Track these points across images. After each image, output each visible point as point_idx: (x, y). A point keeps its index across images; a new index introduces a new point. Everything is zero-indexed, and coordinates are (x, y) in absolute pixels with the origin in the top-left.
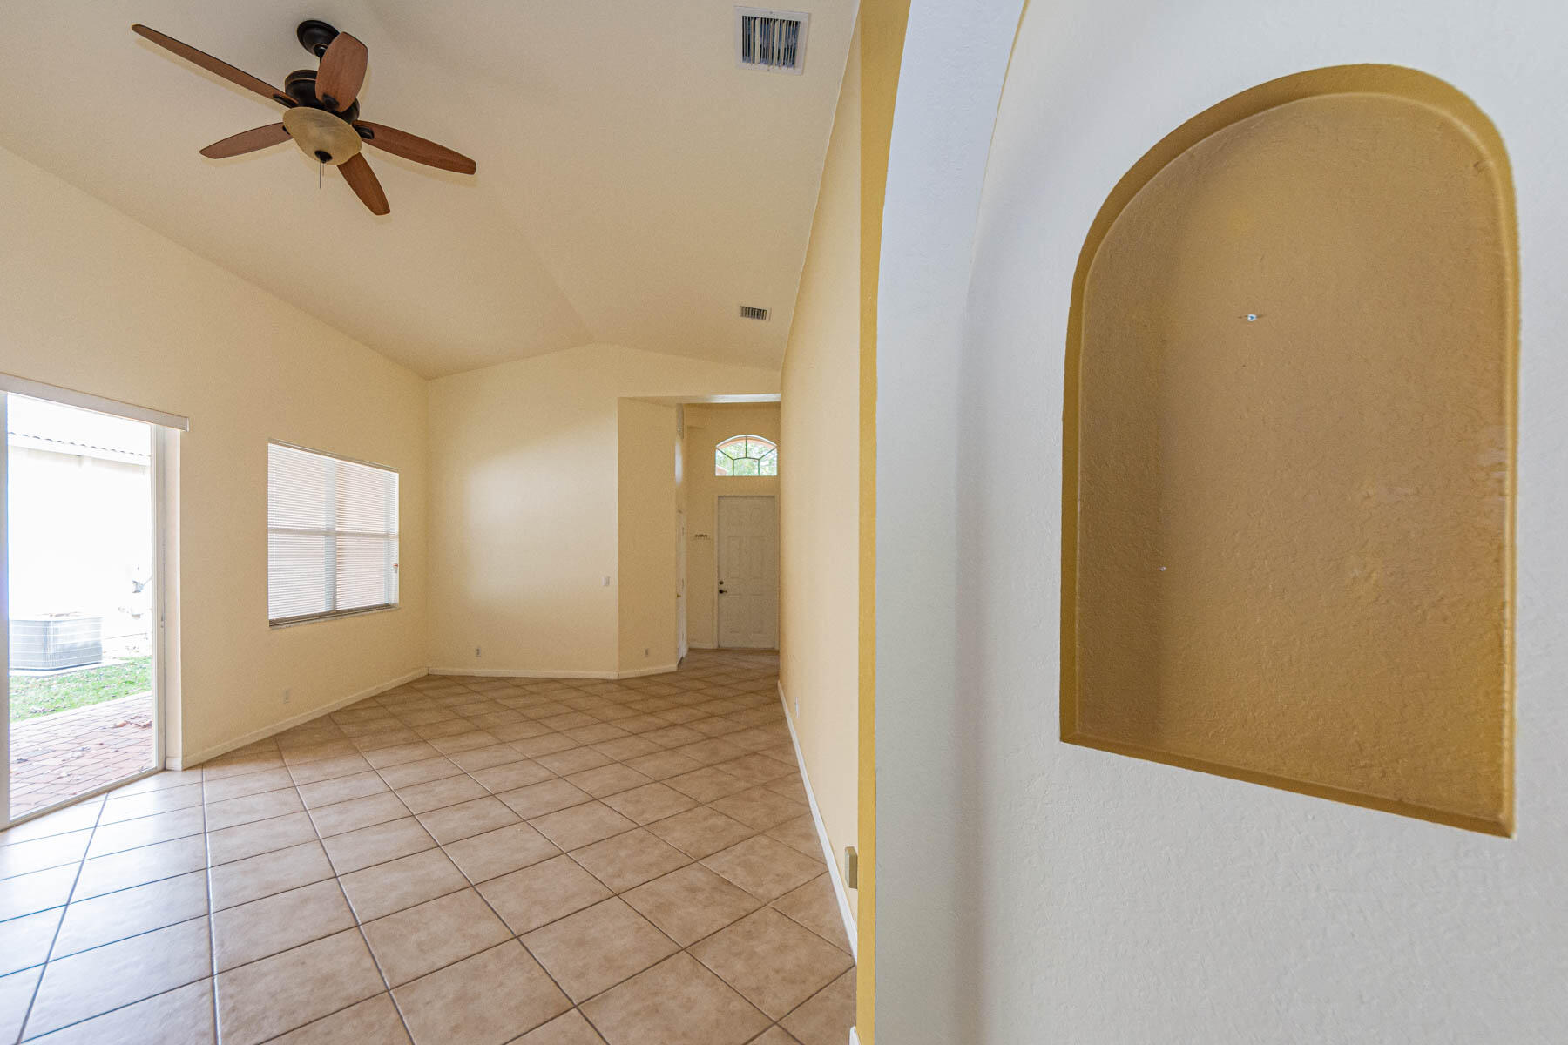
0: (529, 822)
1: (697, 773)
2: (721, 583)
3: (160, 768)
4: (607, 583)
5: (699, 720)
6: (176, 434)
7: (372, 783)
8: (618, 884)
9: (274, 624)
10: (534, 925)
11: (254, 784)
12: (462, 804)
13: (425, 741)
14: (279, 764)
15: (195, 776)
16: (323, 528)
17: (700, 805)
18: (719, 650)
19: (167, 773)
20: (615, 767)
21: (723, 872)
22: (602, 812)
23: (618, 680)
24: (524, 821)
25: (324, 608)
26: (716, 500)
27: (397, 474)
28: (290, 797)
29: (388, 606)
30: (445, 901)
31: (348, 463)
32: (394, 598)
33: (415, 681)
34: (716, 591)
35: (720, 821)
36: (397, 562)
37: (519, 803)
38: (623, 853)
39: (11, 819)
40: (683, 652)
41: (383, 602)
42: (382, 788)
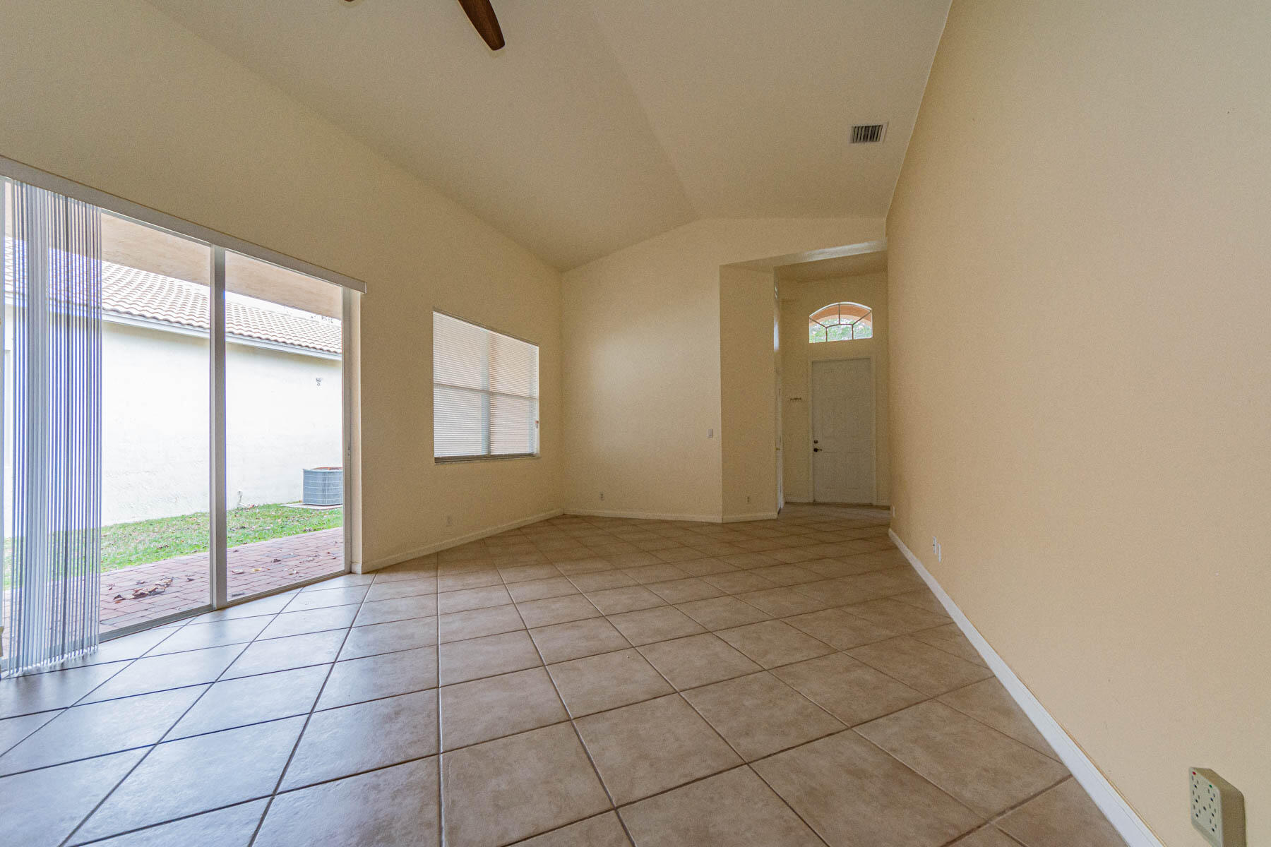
0: (637, 648)
1: (822, 614)
2: (816, 442)
3: (348, 570)
4: (711, 435)
5: (811, 560)
6: (357, 295)
7: (499, 596)
8: (747, 745)
9: (440, 461)
10: (639, 792)
11: (408, 589)
12: (574, 622)
13: (551, 563)
14: (433, 573)
15: (369, 579)
16: (480, 388)
17: (836, 651)
18: (815, 504)
19: (352, 575)
20: (728, 600)
21: (894, 751)
22: (718, 647)
23: (723, 524)
24: (633, 647)
25: (480, 451)
26: (810, 364)
27: (538, 348)
28: (430, 603)
29: (531, 455)
30: (536, 735)
31: (499, 335)
32: (536, 449)
33: (553, 518)
34: (811, 450)
35: (868, 676)
36: (538, 420)
37: (627, 627)
38: (749, 702)
39: (228, 600)
40: (781, 504)
41: (528, 451)
42: (507, 601)
